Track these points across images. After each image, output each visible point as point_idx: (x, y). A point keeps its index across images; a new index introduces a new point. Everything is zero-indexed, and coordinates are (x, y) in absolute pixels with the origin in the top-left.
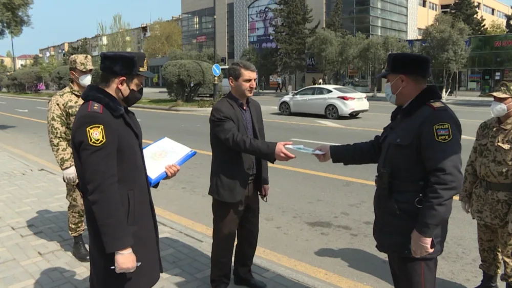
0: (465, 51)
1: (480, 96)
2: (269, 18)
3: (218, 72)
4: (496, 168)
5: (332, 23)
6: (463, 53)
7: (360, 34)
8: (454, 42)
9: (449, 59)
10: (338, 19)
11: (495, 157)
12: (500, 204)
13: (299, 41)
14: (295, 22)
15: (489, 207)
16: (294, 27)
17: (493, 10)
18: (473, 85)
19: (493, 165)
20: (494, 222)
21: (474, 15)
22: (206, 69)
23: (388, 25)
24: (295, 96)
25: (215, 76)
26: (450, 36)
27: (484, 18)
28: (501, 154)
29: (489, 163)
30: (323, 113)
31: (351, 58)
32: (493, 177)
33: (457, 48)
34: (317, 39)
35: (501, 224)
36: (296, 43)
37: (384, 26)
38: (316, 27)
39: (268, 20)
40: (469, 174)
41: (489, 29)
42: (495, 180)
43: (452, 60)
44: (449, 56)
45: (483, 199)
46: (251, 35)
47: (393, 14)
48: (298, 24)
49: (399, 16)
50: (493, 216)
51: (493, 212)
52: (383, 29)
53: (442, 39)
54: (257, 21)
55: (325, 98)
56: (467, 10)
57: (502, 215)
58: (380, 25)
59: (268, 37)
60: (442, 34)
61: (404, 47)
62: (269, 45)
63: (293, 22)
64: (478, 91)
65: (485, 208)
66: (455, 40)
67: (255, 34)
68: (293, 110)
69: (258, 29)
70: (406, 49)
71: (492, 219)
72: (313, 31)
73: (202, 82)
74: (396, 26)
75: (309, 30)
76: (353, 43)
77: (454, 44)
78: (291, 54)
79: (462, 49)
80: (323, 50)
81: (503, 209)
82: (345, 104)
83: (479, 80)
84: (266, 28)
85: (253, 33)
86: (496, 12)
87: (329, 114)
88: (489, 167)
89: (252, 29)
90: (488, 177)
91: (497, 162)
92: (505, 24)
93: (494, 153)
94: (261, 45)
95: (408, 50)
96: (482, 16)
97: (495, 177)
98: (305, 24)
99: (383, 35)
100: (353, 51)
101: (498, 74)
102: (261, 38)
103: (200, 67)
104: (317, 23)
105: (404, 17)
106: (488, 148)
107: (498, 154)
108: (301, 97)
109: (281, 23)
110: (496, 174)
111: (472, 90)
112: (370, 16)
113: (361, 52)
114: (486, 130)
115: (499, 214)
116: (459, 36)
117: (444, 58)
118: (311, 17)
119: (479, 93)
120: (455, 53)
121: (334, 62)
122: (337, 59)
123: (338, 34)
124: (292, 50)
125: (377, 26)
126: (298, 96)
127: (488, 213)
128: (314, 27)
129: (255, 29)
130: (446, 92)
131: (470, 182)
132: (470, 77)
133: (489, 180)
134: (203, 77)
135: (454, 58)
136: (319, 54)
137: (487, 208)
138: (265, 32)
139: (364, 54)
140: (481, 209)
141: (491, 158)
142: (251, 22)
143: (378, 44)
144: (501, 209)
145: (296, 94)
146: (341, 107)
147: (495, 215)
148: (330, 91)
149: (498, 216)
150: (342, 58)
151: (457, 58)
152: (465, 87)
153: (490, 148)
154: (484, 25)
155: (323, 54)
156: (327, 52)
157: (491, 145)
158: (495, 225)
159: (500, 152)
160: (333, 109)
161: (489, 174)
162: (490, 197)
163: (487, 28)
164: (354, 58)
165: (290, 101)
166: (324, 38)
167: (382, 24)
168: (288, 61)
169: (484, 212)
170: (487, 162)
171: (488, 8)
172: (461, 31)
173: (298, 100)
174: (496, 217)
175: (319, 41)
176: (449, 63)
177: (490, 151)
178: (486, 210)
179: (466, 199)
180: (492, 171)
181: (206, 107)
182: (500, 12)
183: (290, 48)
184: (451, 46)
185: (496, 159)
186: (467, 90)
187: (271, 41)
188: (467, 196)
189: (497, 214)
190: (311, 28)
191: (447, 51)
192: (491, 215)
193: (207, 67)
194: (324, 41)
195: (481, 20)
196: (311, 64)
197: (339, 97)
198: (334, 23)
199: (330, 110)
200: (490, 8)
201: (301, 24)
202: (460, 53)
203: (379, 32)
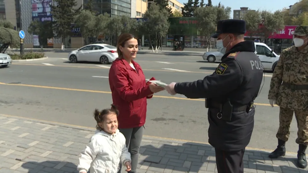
0: (167, 25)
1: (173, 50)
2: (46, 2)
3: (23, 35)
4: (301, 76)
5: (89, 7)
6: (166, 26)
7: (106, 14)
8: (161, 20)
9: (159, 29)
10: (92, 4)
11: (300, 70)
12: (304, 96)
13: (69, 17)
14: (67, 5)
15: (296, 99)
16: (66, 8)
17: (173, 4)
18: (169, 44)
19: (299, 75)
20: (300, 108)
21: (166, 6)
22: (13, 33)
23: (121, 9)
24: (80, 51)
25: (21, 39)
26: (159, 17)
27: (171, 8)
28: (304, 68)
29: (296, 74)
30: (99, 61)
31: (103, 28)
32: (299, 81)
33: (163, 23)
34: (81, 16)
35: (304, 109)
36: (67, 18)
37: (119, 10)
38: (80, 8)
39: (45, 2)
40: (276, 82)
41: (174, 14)
42: (300, 84)
43: (161, 30)
44: (159, 28)
45: (291, 95)
46: (34, 12)
47: (123, 3)
48: (68, 6)
49: (127, 4)
50: (299, 104)
51: (299, 102)
52: (118, 11)
53: (155, 18)
54: (37, 3)
55: (100, 52)
56: (163, 3)
57: (305, 103)
58: (116, 9)
59: (45, 14)
60: (155, 16)
61: (134, 22)
62: (46, 19)
63: (65, 5)
64: (172, 47)
65: (293, 100)
66: (162, 19)
67: (36, 12)
68: (79, 59)
69: (38, 8)
70: (136, 23)
71: (299, 107)
72: (77, 11)
73: (11, 42)
74: (125, 10)
75: (75, 10)
76: (103, 19)
77: (162, 21)
78: (64, 25)
79: (166, 24)
80: (85, 23)
81: (306, 99)
82: (112, 55)
83: (172, 41)
84: (44, 8)
85: (35, 11)
86: (175, 5)
87: (103, 61)
88: (297, 76)
89: (34, 8)
90: (296, 82)
91: (301, 73)
92: (181, 12)
93: (299, 68)
94: (41, 19)
95: (137, 24)
96: (171, 7)
97: (301, 82)
98: (72, 6)
99: (118, 15)
100: (103, 24)
101: (182, 38)
102: (41, 14)
103: (8, 33)
104: (81, 6)
105: (129, 5)
106: (293, 65)
107: (302, 68)
108: (84, 52)
109: (57, 5)
110: (301, 80)
111: (169, 47)
112: (111, 3)
113: (108, 24)
114: (288, 55)
115: (303, 103)
116: (164, 17)
117: (157, 29)
118: (76, 2)
119: (173, 48)
120: (162, 26)
121: (92, 31)
122: (94, 28)
123: (93, 13)
124: (65, 23)
125: (115, 9)
126: (81, 51)
127: (296, 103)
128: (78, 8)
129: (37, 8)
130: (157, 48)
131: (277, 87)
132: (168, 40)
133: (296, 84)
134: (12, 39)
135: (162, 29)
136: (83, 26)
137: (295, 100)
138: (43, 10)
139: (110, 26)
140: (291, 101)
141: (297, 71)
142: (33, 3)
143: (119, 20)
144: (304, 99)
145: (81, 50)
146: (110, 57)
147: (300, 104)
148: (103, 48)
149: (302, 104)
150: (97, 28)
151: (164, 29)
152: (165, 45)
153: (295, 65)
154: (172, 12)
155: (86, 25)
156: (88, 24)
157: (295, 63)
158: (300, 110)
159: (302, 66)
160: (105, 58)
161: (297, 80)
162: (296, 93)
163: (173, 14)
164: (105, 28)
165: (77, 54)
166: (86, 15)
167: (118, 8)
168: (62, 29)
169: (293, 103)
170: (295, 73)
171: (171, 3)
172: (165, 14)
173: (82, 54)
174: (301, 105)
175: (83, 17)
176: (159, 31)
177: (295, 66)
178: (294, 102)
179: (275, 97)
180: (299, 78)
181: (17, 59)
182: (176, 5)
183: (63, 21)
184: (160, 22)
185: (301, 71)
186: (166, 47)
187: (48, 17)
188: (275, 96)
189: (302, 102)
190: (76, 9)
191: (158, 25)
192: (298, 104)
193: (13, 32)
194: (86, 18)
195: (170, 8)
196: (75, 31)
197: (108, 51)
198: (90, 7)
199: (103, 59)
200: (172, 3)
201: (70, 6)
202: (165, 26)
203: (116, 13)
